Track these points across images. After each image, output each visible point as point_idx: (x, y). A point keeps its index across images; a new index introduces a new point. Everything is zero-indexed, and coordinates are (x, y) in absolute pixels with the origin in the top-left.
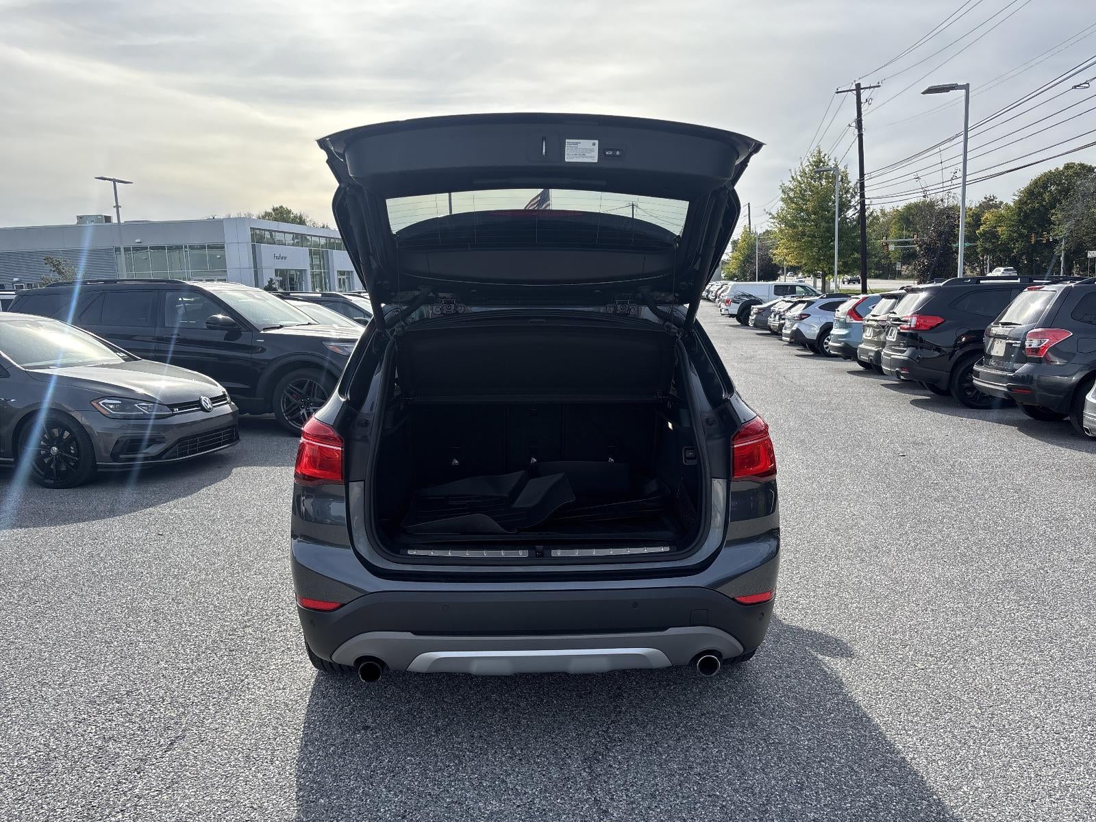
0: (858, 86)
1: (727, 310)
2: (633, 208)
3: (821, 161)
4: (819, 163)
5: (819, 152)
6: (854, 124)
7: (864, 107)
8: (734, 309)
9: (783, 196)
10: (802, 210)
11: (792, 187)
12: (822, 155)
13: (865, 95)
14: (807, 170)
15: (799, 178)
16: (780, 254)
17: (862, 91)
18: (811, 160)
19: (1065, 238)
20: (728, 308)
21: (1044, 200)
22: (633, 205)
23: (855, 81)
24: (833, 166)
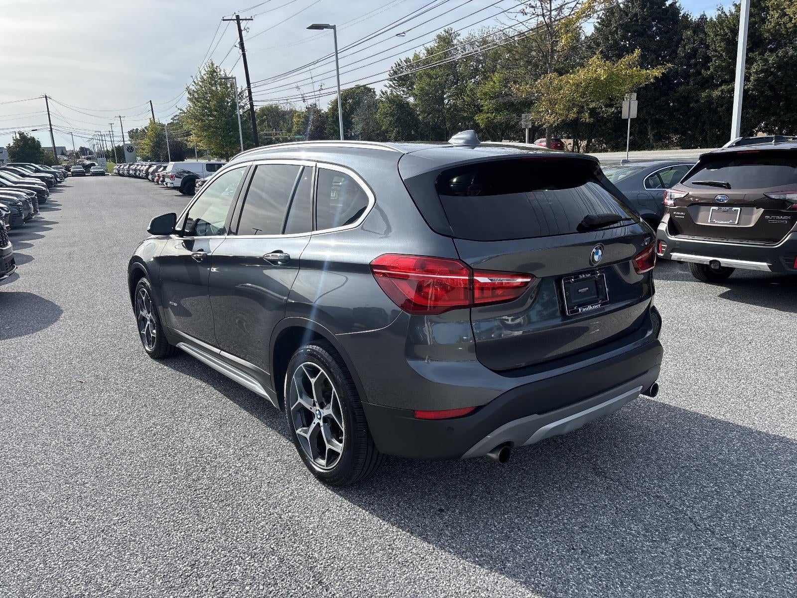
0: (238, 16)
1: (173, 183)
2: (46, 100)
3: (215, 71)
4: (213, 72)
5: (213, 64)
6: (238, 46)
7: (244, 33)
8: (178, 182)
9: (190, 97)
10: (206, 108)
11: (195, 90)
12: (215, 66)
13: (243, 24)
14: (205, 77)
15: (200, 83)
16: (192, 141)
17: (241, 21)
18: (207, 70)
19: (361, 133)
20: (173, 182)
21: (346, 108)
22: (46, 97)
23: (235, 13)
24: (223, 75)
